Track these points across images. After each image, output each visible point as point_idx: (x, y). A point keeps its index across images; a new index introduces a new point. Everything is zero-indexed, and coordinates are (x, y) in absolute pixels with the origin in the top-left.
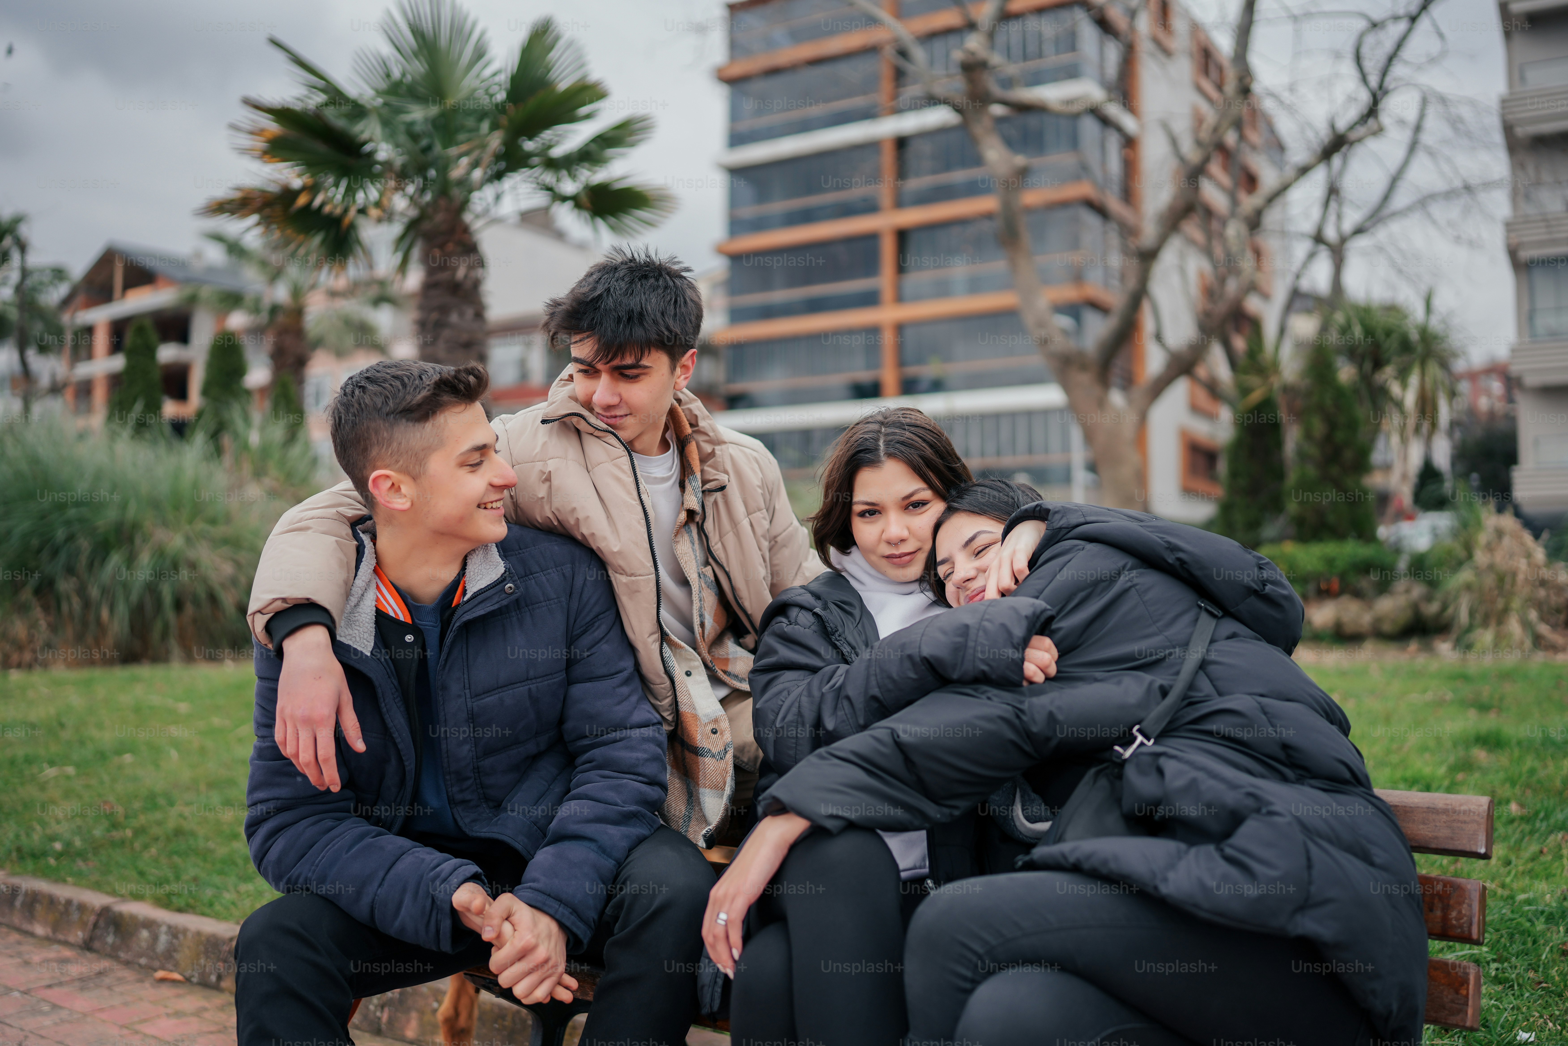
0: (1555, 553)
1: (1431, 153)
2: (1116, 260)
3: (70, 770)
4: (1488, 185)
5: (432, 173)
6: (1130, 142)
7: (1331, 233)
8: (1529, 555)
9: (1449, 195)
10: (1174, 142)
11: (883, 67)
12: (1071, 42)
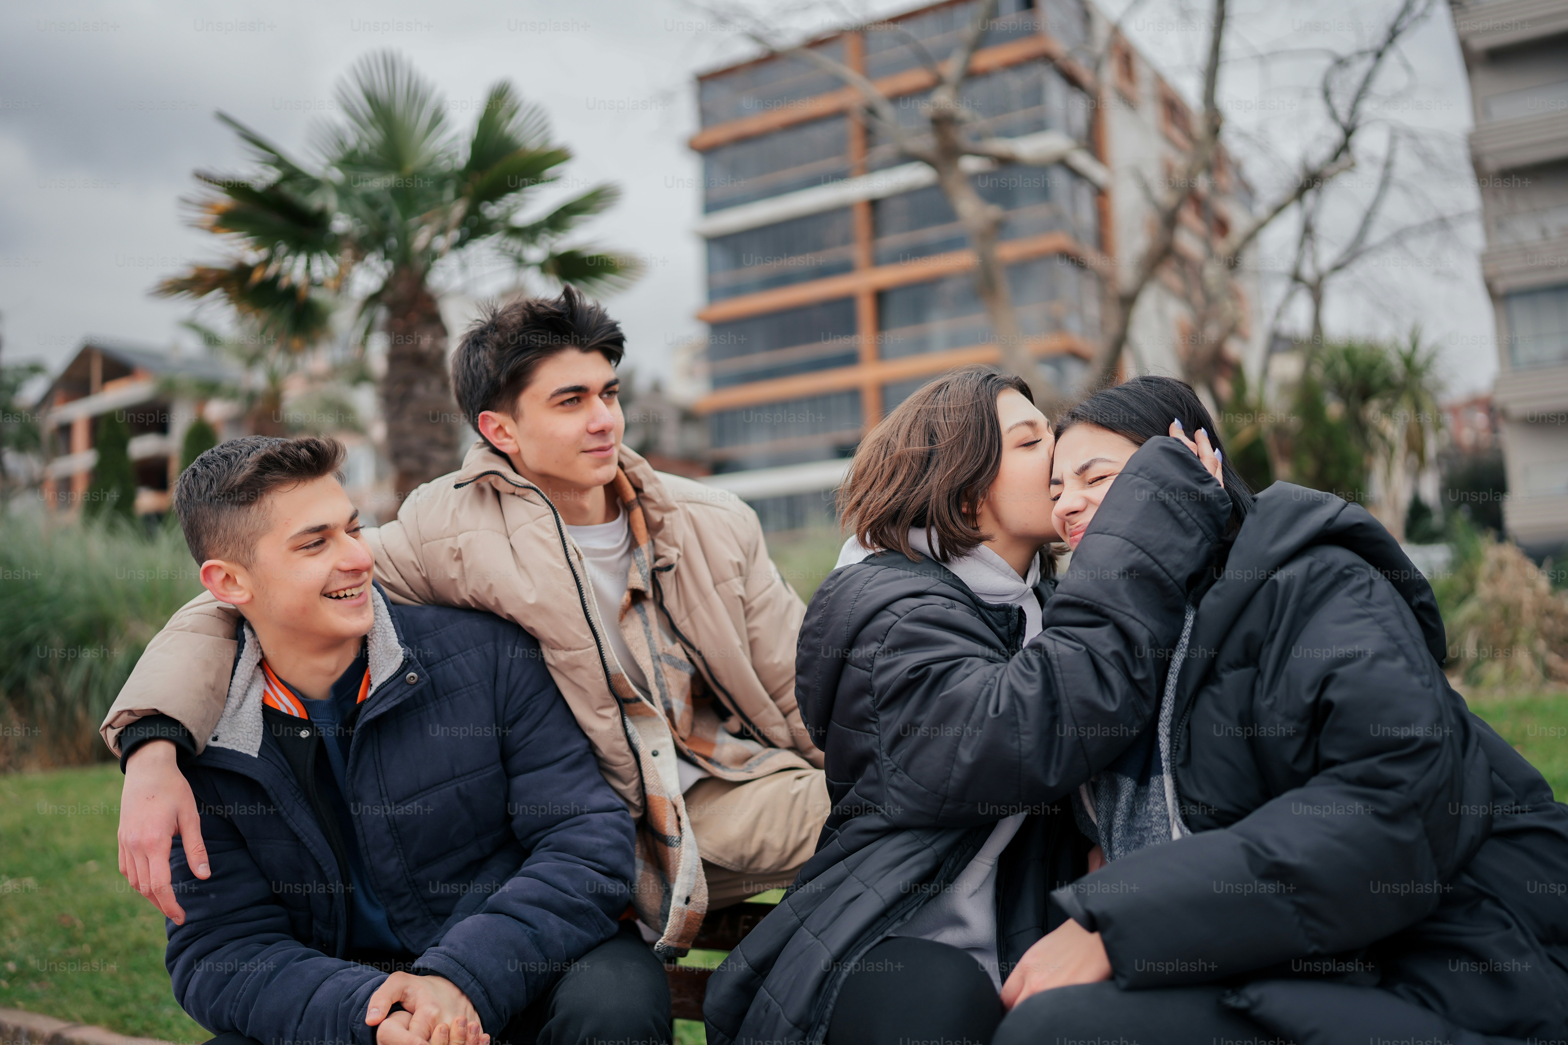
0: (1557, 583)
1: (1405, 188)
2: (1093, 309)
3: (30, 882)
4: (1462, 216)
5: (393, 241)
6: (1101, 193)
7: (1308, 272)
8: (1532, 585)
9: (1423, 229)
10: (1146, 188)
11: (851, 127)
12: (1036, 96)
